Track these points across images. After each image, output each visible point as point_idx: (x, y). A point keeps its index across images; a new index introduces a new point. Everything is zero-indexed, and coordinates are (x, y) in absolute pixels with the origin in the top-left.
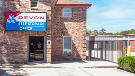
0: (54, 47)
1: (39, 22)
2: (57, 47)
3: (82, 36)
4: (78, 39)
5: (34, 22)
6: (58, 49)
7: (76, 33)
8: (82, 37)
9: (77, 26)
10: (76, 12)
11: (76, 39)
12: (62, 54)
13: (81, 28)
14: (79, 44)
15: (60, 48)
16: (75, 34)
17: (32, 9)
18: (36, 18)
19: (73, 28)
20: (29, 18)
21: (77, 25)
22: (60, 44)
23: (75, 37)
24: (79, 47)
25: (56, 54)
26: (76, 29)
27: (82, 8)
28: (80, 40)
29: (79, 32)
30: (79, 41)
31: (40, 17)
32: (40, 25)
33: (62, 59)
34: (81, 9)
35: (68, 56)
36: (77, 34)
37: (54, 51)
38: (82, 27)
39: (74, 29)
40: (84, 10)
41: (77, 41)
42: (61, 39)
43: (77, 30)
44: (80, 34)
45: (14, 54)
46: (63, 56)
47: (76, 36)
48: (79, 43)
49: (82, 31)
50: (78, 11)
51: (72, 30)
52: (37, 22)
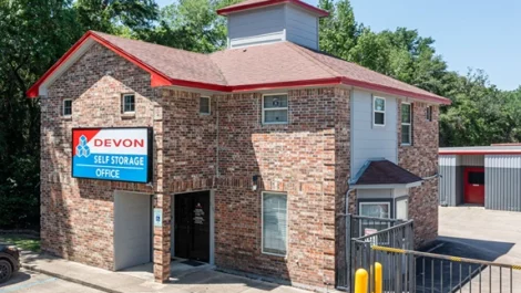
0: (234, 225)
1: (134, 156)
2: (241, 225)
3: (318, 194)
4: (305, 205)
5: (124, 156)
6: (246, 235)
7: (301, 184)
8: (320, 200)
9: (302, 156)
10: (300, 108)
11: (299, 204)
12: (256, 252)
13: (315, 165)
14: (310, 225)
15: (250, 231)
16: (297, 185)
17: (124, 118)
18: (128, 143)
19: (289, 164)
20: (113, 144)
21: (303, 153)
22: (251, 219)
23: (297, 198)
24: (309, 234)
25: (240, 249)
26: (300, 167)
27: (320, 91)
28: (312, 210)
29: (311, 179)
30: (309, 214)
31: (136, 141)
32: (135, 166)
33: (255, 271)
34: (315, 95)
35: (274, 263)
36: (303, 187)
37: (234, 238)
38: (319, 162)
39: (294, 167)
40: (326, 97)
41: (303, 213)
42: (253, 199)
43: (303, 171)
44: (314, 187)
45: (90, 238)
46: (258, 258)
47: (299, 192)
48: (310, 220)
49: (320, 177)
50: (306, 100)
51: (288, 172)
52: (129, 156)
